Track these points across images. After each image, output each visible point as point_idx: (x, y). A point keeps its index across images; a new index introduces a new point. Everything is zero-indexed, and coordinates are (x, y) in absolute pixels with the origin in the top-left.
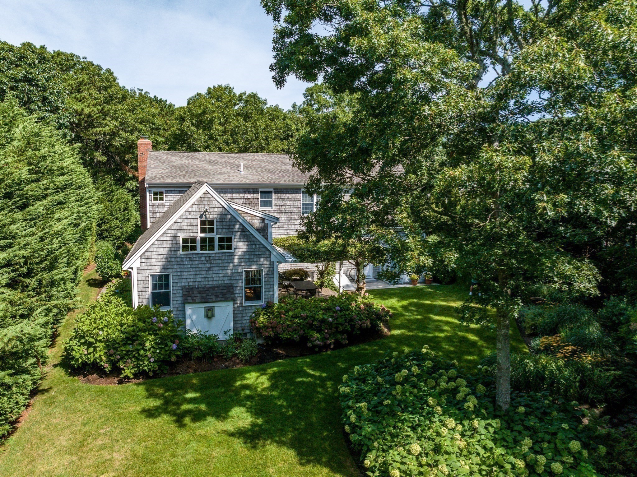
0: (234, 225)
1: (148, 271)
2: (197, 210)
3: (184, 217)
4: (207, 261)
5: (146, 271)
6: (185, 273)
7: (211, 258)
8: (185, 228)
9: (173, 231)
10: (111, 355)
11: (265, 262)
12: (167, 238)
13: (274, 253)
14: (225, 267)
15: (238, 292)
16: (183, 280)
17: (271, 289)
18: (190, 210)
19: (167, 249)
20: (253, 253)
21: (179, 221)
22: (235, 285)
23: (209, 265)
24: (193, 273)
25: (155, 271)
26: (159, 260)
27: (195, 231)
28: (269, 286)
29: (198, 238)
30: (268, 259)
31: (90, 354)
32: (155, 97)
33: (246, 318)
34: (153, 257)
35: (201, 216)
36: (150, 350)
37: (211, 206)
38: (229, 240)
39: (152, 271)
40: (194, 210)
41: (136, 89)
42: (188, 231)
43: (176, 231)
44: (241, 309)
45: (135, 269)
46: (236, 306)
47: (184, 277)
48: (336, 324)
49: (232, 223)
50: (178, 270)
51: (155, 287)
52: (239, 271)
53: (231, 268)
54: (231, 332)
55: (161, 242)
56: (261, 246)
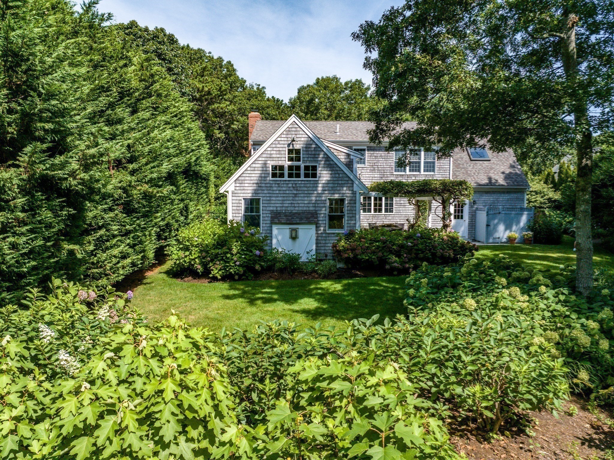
0: (319, 154)
1: (242, 195)
2: (285, 139)
3: (274, 146)
4: (293, 187)
5: (239, 195)
6: (274, 199)
7: (298, 185)
8: (274, 156)
9: (263, 159)
10: (204, 258)
11: (347, 192)
12: (258, 165)
13: (357, 182)
14: (309, 195)
15: (321, 219)
16: (272, 205)
17: (353, 218)
18: (279, 139)
19: (258, 175)
20: (336, 182)
21: (269, 149)
22: (319, 212)
23: (295, 192)
24: (280, 199)
25: (247, 195)
26: (251, 185)
27: (283, 159)
28: (351, 215)
29: (286, 166)
30: (351, 188)
31: (186, 256)
32: (273, 97)
33: (329, 245)
34: (246, 182)
35: (289, 145)
36: (236, 255)
37: (298, 136)
38: (314, 168)
39: (245, 195)
40: (283, 139)
41: (254, 84)
42: (276, 159)
43: (266, 159)
44: (324, 235)
45: (230, 193)
46: (320, 232)
47: (273, 202)
48: (416, 250)
49: (317, 153)
50: (268, 195)
51: (246, 210)
52: (323, 198)
53: (315, 195)
54: (314, 252)
55: (253, 169)
56: (344, 176)
